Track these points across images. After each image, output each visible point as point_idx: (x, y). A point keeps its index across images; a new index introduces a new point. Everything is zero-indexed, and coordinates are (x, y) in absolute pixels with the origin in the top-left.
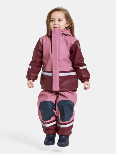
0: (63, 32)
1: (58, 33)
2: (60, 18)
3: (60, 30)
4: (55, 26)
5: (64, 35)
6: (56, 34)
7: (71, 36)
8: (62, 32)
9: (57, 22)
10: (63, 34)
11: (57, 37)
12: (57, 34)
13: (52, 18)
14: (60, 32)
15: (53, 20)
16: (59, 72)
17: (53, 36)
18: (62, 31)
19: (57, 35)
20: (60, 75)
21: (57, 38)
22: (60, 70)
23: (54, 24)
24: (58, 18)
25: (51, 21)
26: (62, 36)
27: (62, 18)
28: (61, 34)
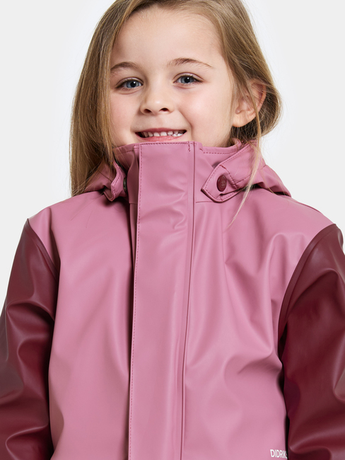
0: (219, 171)
3: (199, 155)
4: (151, 123)
5: (228, 189)
8: (215, 165)
9: (162, 91)
10: (222, 182)
11: (177, 209)
13: (124, 65)
14: (202, 172)
15: (132, 83)
17: (147, 199)
18: (215, 158)
19: (176, 190)
23: (144, 107)
24: (169, 64)
25: (120, 83)
26: (219, 199)
27: (200, 60)
28: (211, 186)
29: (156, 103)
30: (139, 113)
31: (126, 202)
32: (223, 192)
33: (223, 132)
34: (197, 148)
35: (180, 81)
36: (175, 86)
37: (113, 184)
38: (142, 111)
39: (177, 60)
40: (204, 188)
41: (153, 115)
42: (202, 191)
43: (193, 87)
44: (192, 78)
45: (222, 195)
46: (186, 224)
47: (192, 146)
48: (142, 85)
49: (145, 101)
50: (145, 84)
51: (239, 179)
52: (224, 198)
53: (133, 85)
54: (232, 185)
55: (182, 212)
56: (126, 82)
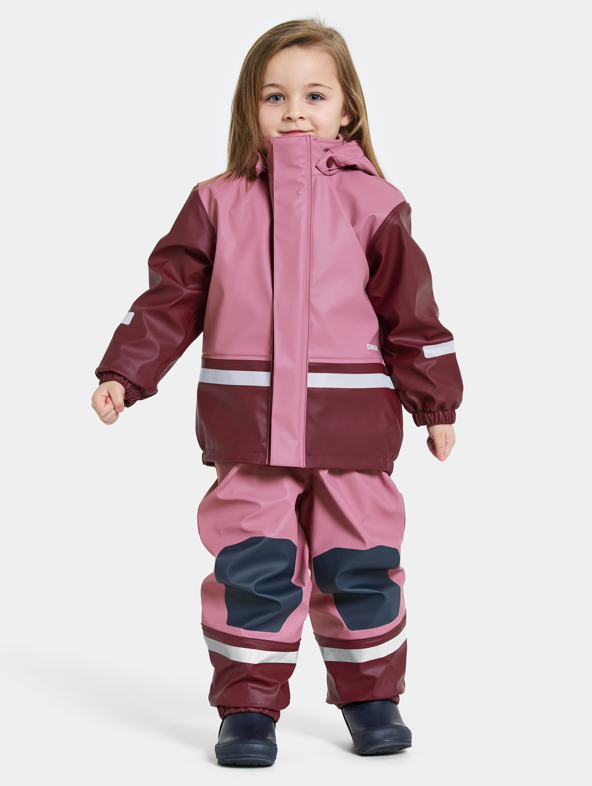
0: (329, 155)
1: (302, 160)
2: (317, 85)
3: (314, 143)
4: (291, 126)
5: (334, 167)
6: (290, 165)
7: (371, 174)
8: (327, 150)
9: (299, 106)
10: (330, 162)
11: (300, 180)
12: (301, 162)
13: (273, 85)
14: (317, 155)
15: (276, 97)
16: (305, 367)
17: (279, 174)
18: (326, 146)
19: (298, 167)
20: (310, 385)
21: (301, 184)
22: (310, 354)
23: (287, 116)
24: (305, 87)
25: (268, 97)
26: (328, 173)
27: (325, 84)
28: (323, 164)
29: (295, 114)
30: (283, 120)
31: (265, 179)
32: (331, 169)
33: (334, 131)
34: (312, 139)
35: (309, 98)
36: (307, 102)
37: (257, 167)
38: (285, 118)
39: (310, 84)
40: (317, 165)
41: (293, 121)
42: (316, 167)
43: (320, 103)
44: (318, 96)
45: (329, 170)
46: (307, 191)
47: (308, 138)
48: (284, 99)
49: (288, 111)
50: (286, 99)
51: (342, 162)
52: (331, 172)
53: (277, 99)
54: (336, 165)
55: (303, 182)
56: (271, 97)
